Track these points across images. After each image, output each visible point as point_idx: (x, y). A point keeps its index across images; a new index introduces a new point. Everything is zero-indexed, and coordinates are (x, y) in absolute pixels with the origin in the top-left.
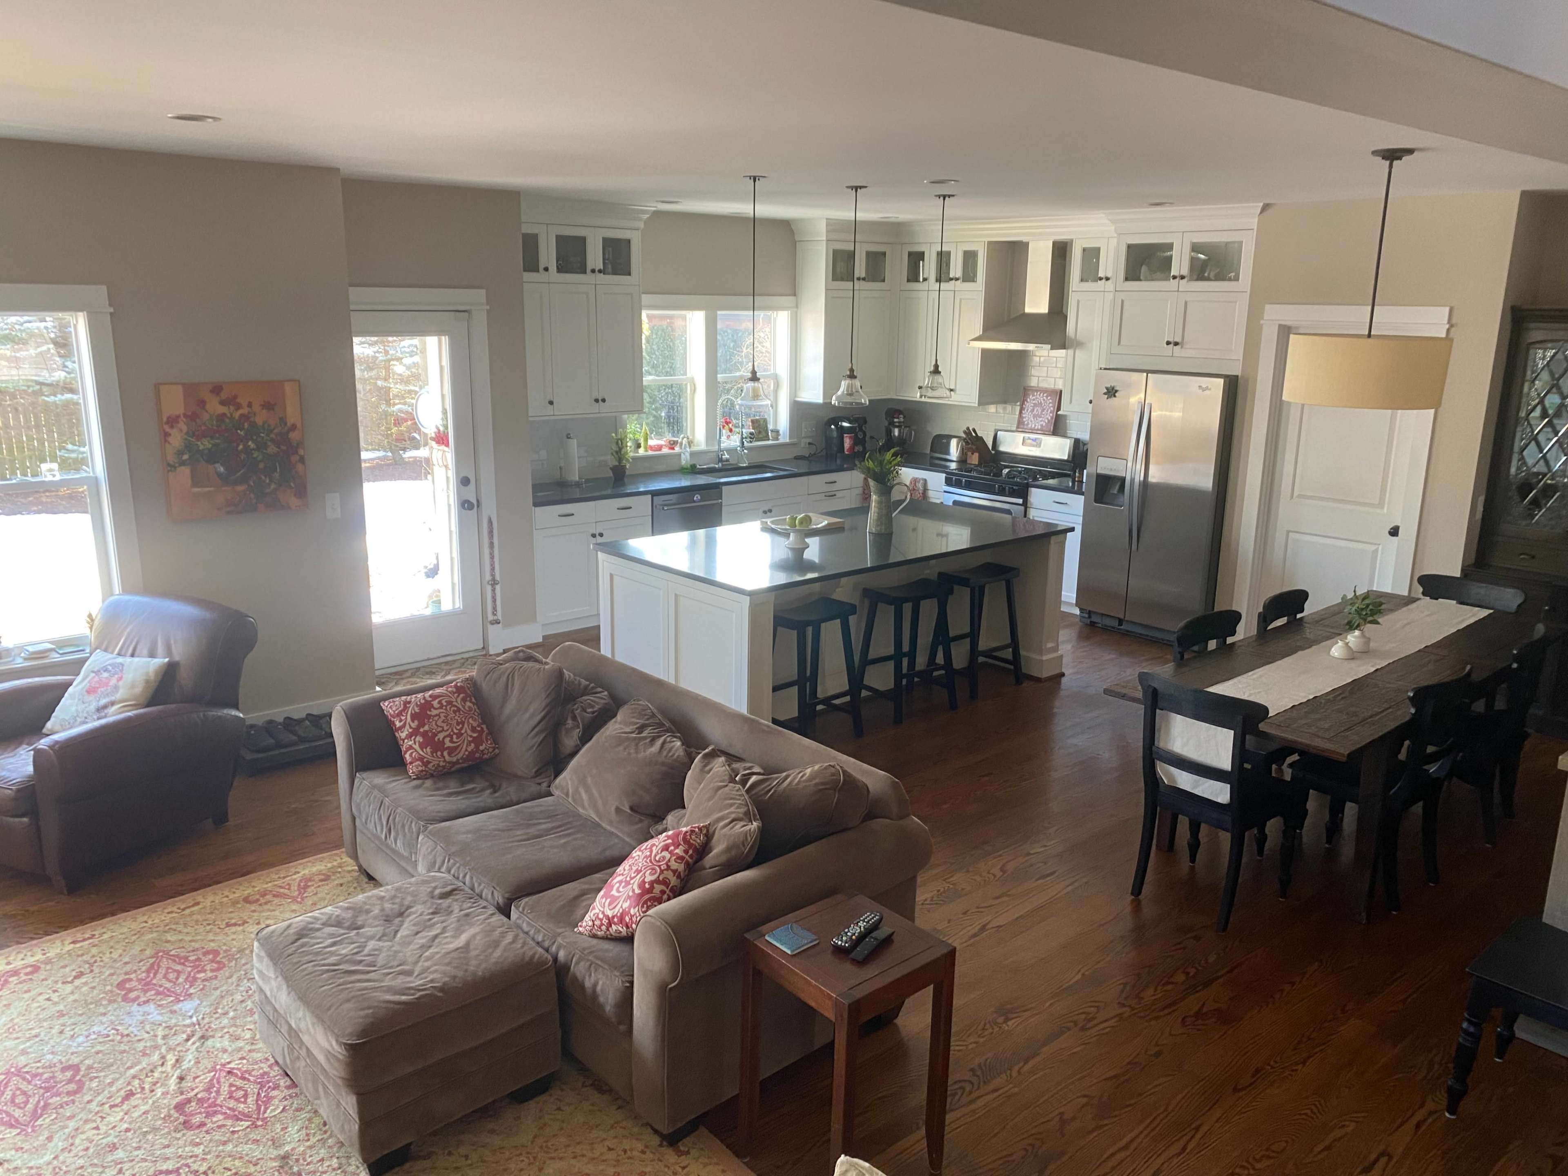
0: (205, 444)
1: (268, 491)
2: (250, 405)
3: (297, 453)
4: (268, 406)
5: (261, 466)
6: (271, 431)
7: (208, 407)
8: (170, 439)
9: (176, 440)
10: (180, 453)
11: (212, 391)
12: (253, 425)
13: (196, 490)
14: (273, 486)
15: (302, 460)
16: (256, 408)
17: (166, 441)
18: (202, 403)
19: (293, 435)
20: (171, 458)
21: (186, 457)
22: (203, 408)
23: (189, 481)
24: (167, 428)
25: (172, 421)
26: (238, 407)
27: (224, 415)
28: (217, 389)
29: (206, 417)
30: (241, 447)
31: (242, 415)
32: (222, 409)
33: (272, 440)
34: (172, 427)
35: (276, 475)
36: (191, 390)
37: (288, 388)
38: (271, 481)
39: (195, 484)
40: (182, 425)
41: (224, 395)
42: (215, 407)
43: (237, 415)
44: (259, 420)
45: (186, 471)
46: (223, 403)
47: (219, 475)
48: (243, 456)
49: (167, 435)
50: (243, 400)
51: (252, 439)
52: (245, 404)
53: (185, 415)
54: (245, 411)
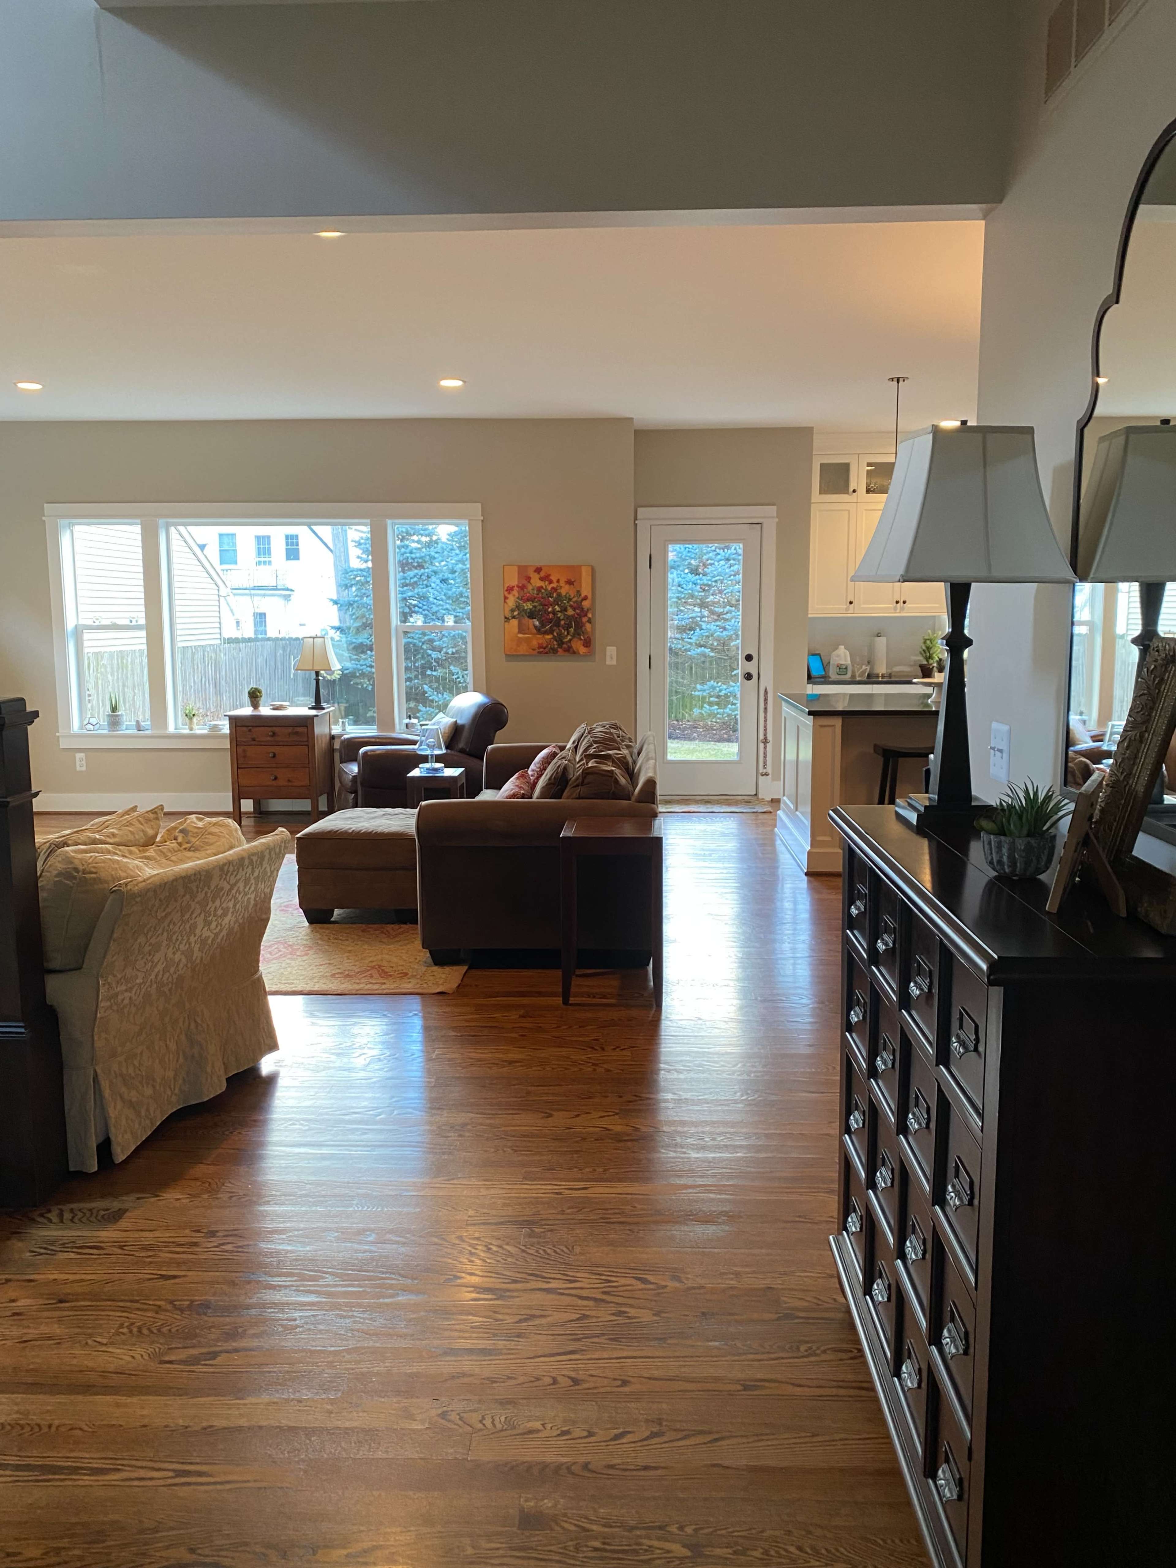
0: (528, 606)
1: (565, 640)
2: (558, 581)
3: (586, 615)
4: (570, 583)
5: (562, 622)
6: (570, 600)
7: (532, 581)
8: (507, 601)
9: (512, 602)
10: (512, 611)
11: (535, 571)
12: (559, 595)
13: (520, 635)
14: (569, 637)
15: (589, 621)
16: (562, 583)
17: (505, 602)
18: (529, 579)
19: (586, 604)
20: (508, 615)
21: (516, 613)
22: (529, 582)
23: (517, 630)
24: (506, 593)
25: (510, 589)
26: (551, 582)
27: (542, 587)
28: (538, 570)
29: (530, 588)
30: (550, 609)
31: (553, 588)
32: (542, 583)
33: (571, 606)
34: (509, 593)
35: (572, 630)
36: (522, 570)
37: (584, 569)
38: (568, 634)
39: (519, 632)
40: (515, 592)
41: (542, 574)
42: (536, 582)
43: (549, 588)
44: (563, 592)
45: (515, 622)
46: (541, 579)
47: (535, 627)
48: (551, 616)
49: (506, 598)
50: (554, 578)
51: (558, 604)
52: (555, 581)
53: (518, 586)
54: (554, 585)
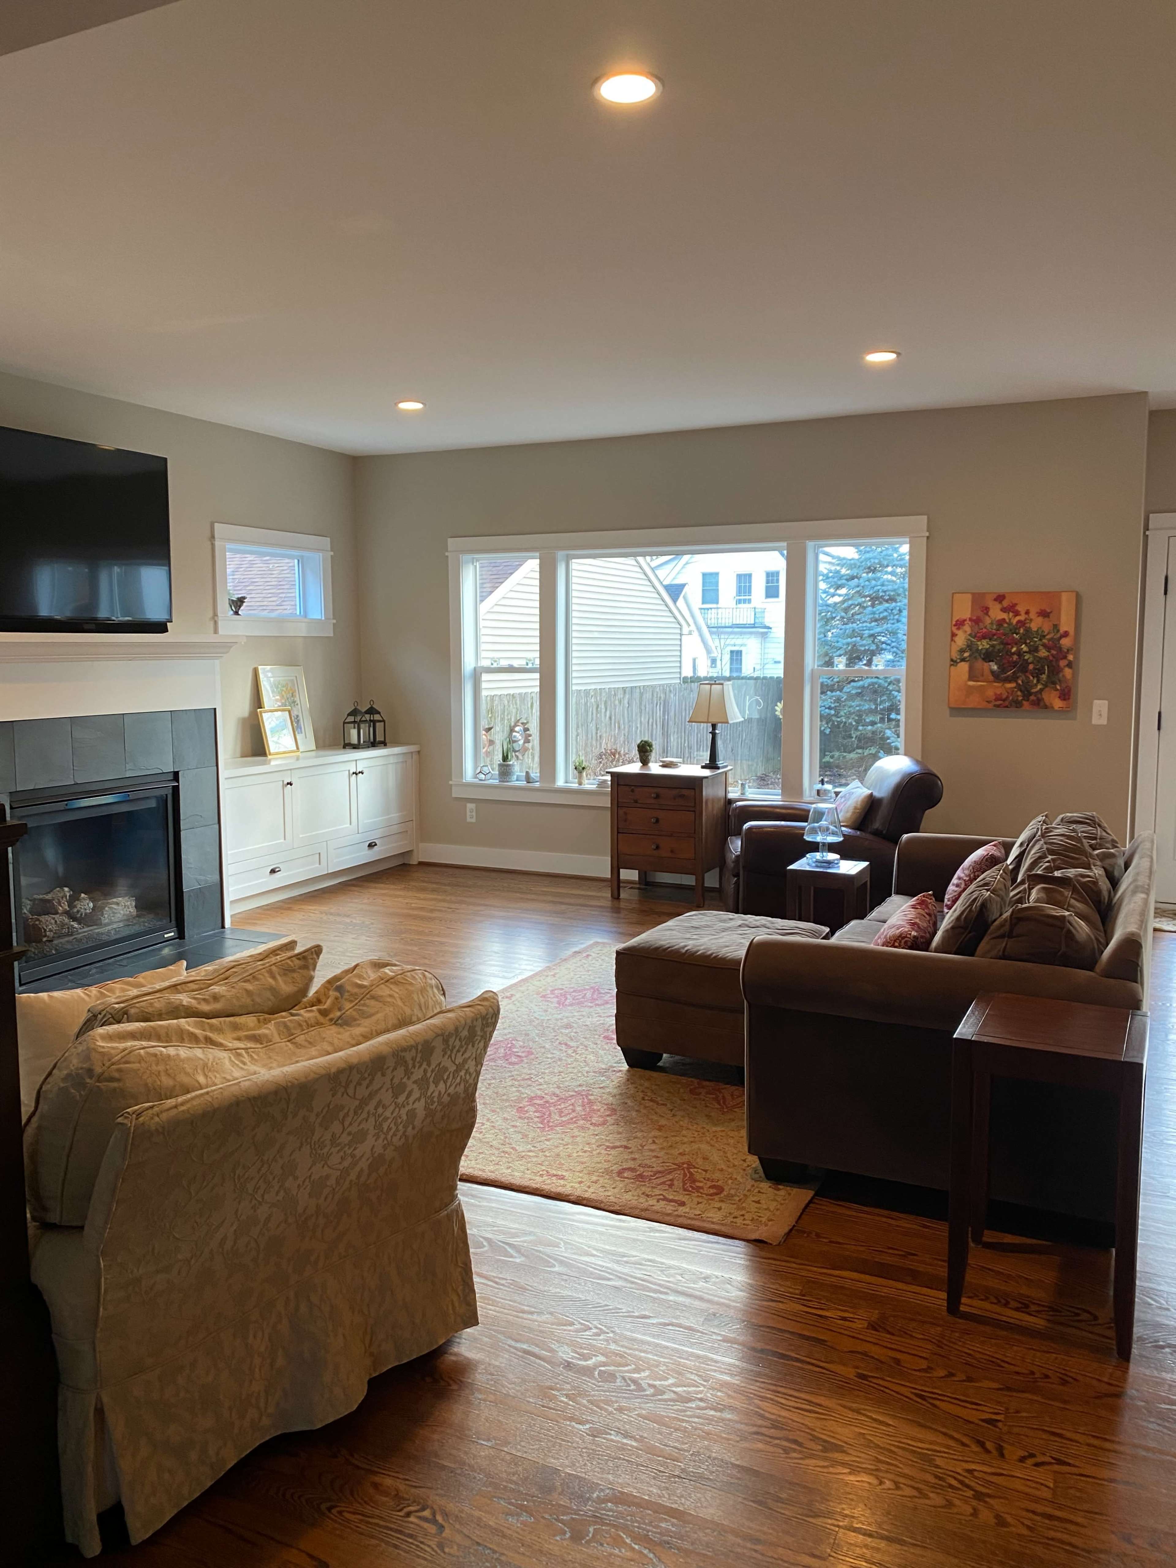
0: (984, 645)
1: (1034, 690)
2: (1027, 613)
3: (1065, 657)
4: (1044, 614)
5: (1031, 667)
6: (1044, 636)
7: (991, 613)
8: (956, 639)
9: (961, 640)
10: (962, 651)
11: (995, 600)
12: (1028, 630)
13: (971, 683)
14: (1039, 687)
15: (1070, 665)
16: (1032, 615)
17: (952, 640)
18: (986, 610)
19: (1065, 642)
20: (955, 655)
21: (966, 655)
22: (987, 614)
23: (966, 676)
24: (954, 629)
25: (960, 624)
26: (1017, 613)
27: (1004, 620)
28: (1000, 598)
29: (988, 621)
30: (1014, 649)
31: (1019, 622)
32: (1004, 616)
33: (1044, 645)
34: (958, 629)
35: (1044, 677)
36: (978, 599)
37: (1064, 597)
38: (1038, 681)
39: (971, 678)
40: (967, 628)
41: (1005, 603)
42: (997, 613)
43: (1014, 621)
44: (1034, 626)
45: (964, 667)
46: (1004, 610)
47: (993, 672)
48: (1015, 657)
49: (954, 635)
50: (1021, 608)
51: (1025, 643)
52: (1023, 613)
53: (970, 620)
54: (1022, 618)
